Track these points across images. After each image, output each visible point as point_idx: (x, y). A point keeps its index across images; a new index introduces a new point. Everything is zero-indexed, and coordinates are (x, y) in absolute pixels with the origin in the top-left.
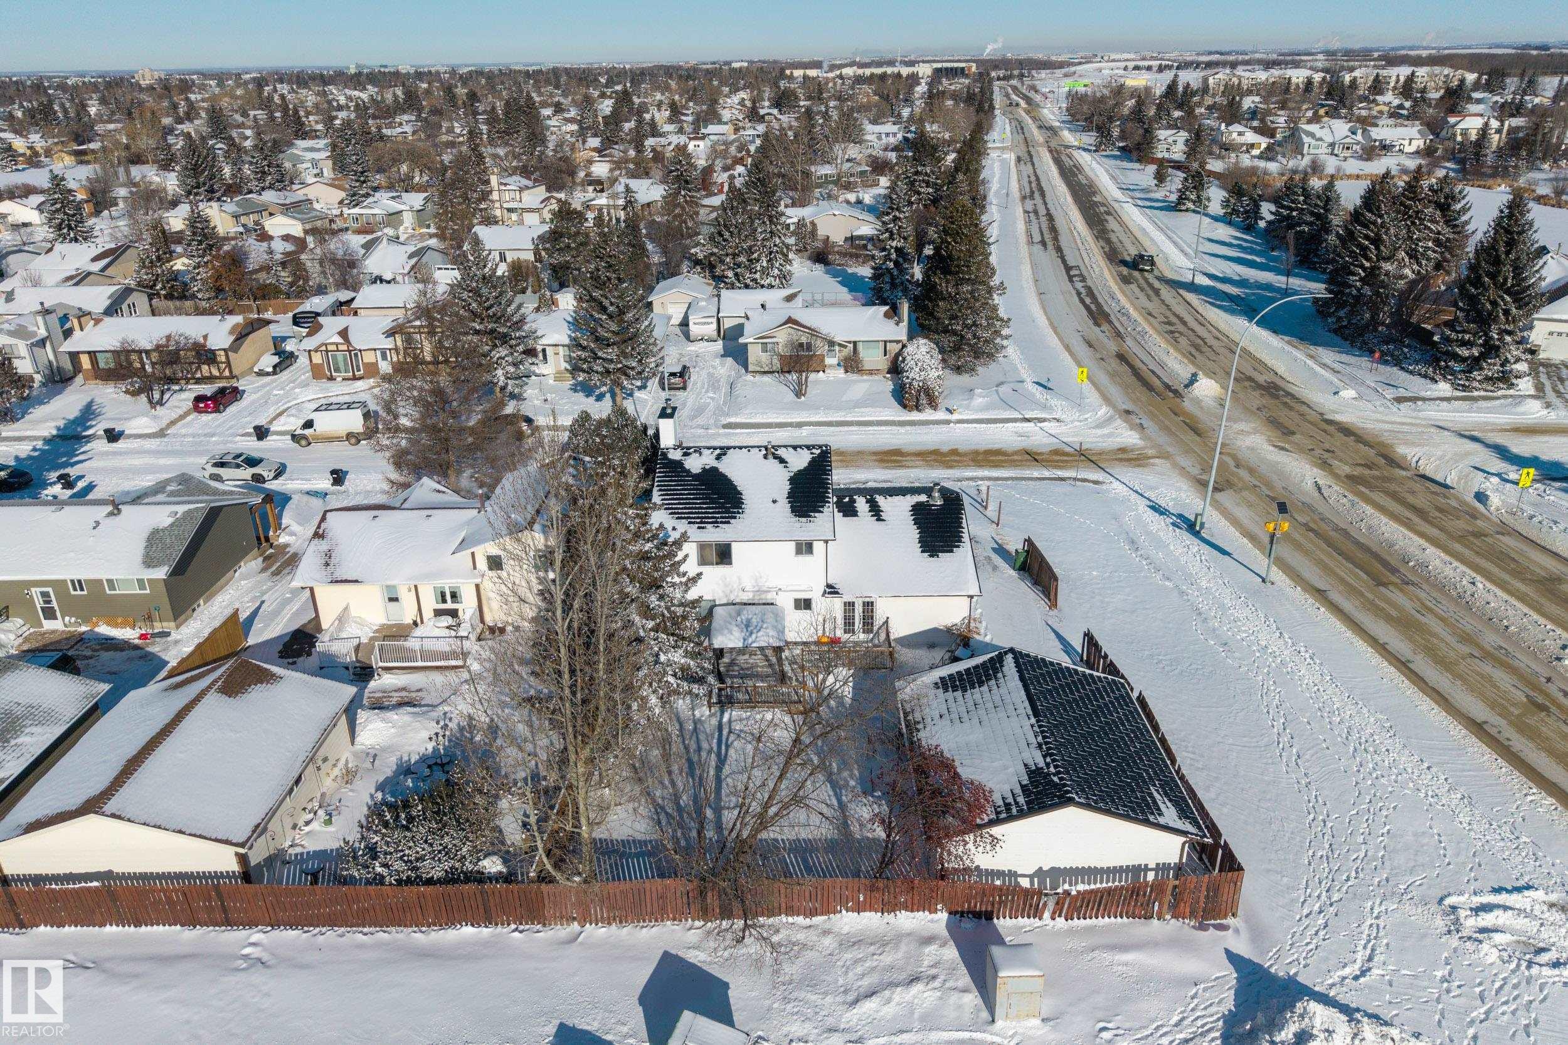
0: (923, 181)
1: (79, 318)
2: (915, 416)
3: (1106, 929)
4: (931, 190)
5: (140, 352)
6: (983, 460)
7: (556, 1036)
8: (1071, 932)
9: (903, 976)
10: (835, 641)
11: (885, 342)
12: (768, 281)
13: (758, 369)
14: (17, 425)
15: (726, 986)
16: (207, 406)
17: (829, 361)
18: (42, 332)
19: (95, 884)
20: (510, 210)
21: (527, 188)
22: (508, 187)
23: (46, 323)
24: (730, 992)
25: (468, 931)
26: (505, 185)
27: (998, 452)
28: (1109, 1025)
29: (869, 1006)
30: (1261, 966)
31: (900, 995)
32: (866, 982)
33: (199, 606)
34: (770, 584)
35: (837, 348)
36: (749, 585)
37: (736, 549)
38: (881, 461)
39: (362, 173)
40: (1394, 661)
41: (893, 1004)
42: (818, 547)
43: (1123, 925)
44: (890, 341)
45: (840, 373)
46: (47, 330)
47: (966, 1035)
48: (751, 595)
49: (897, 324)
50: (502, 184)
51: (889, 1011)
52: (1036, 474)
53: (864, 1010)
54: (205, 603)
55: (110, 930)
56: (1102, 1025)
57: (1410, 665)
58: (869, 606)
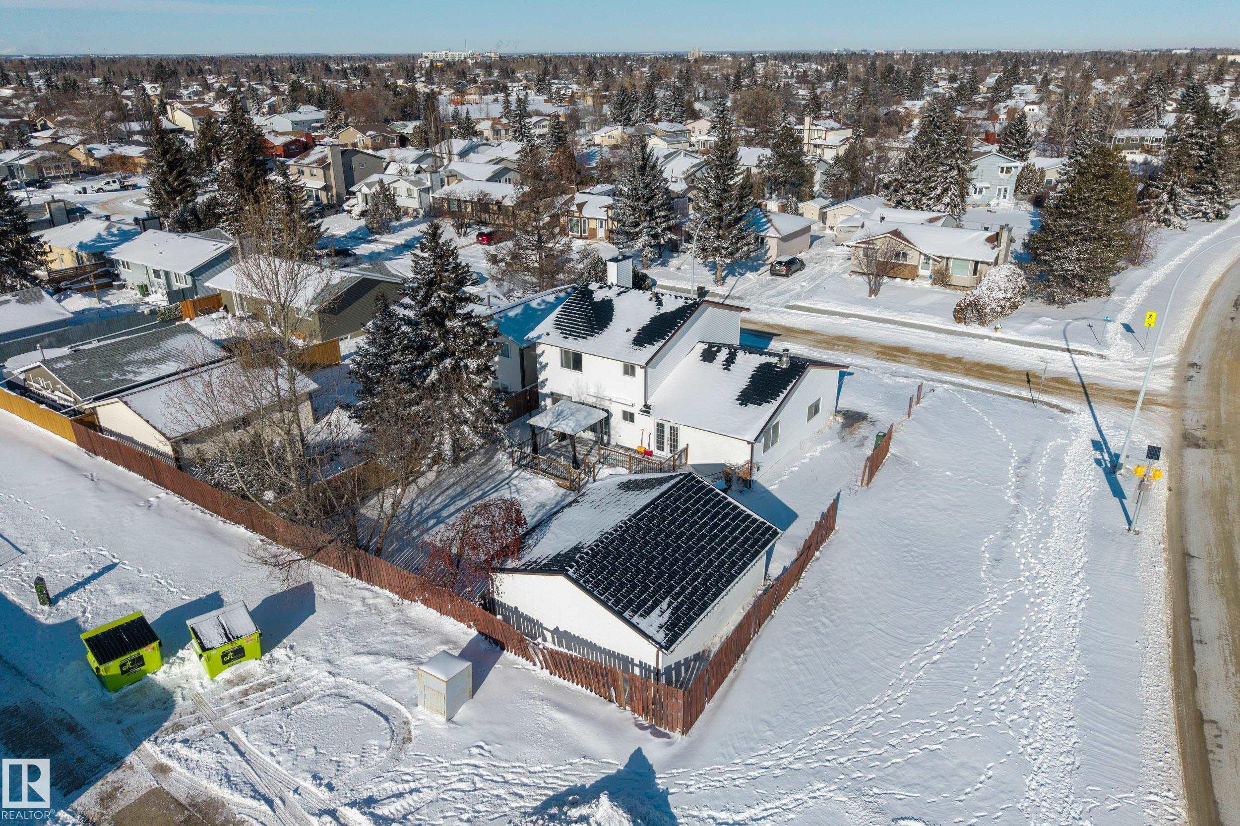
0: (1197, 143)
1: (448, 177)
2: (961, 328)
3: (574, 694)
4: (1203, 153)
5: (459, 201)
6: (977, 371)
7: (207, 596)
8: (546, 684)
9: (407, 654)
10: (649, 453)
11: (977, 263)
12: (939, 208)
13: (858, 270)
14: (392, 236)
15: (313, 611)
16: (483, 240)
17: (921, 272)
18: (429, 184)
19: (113, 438)
20: (816, 146)
21: (833, 129)
22: (818, 128)
23: (431, 179)
24: (311, 617)
25: (241, 530)
26: (816, 125)
27: (1001, 369)
28: (486, 747)
29: (365, 659)
30: (654, 772)
31: (388, 663)
32: (380, 647)
33: (346, 338)
34: (605, 394)
35: (931, 261)
36: (592, 391)
37: (585, 358)
38: (882, 353)
39: (722, 111)
40: (1182, 637)
41: (379, 665)
42: (640, 372)
43: (586, 696)
44: (982, 263)
45: (927, 284)
46: (432, 183)
47: (396, 704)
48: (594, 400)
49: (993, 248)
50: (813, 124)
51: (373, 668)
52: (1012, 392)
53: (360, 660)
54: (351, 338)
55: (121, 468)
56: (482, 744)
57: (1197, 647)
58: (674, 432)
